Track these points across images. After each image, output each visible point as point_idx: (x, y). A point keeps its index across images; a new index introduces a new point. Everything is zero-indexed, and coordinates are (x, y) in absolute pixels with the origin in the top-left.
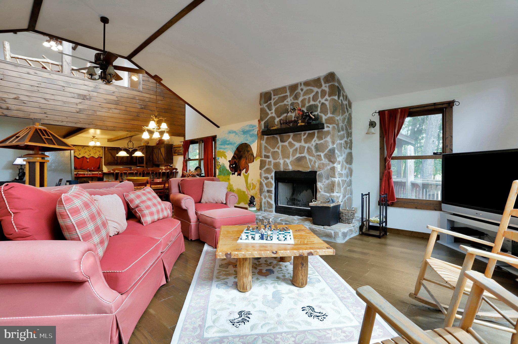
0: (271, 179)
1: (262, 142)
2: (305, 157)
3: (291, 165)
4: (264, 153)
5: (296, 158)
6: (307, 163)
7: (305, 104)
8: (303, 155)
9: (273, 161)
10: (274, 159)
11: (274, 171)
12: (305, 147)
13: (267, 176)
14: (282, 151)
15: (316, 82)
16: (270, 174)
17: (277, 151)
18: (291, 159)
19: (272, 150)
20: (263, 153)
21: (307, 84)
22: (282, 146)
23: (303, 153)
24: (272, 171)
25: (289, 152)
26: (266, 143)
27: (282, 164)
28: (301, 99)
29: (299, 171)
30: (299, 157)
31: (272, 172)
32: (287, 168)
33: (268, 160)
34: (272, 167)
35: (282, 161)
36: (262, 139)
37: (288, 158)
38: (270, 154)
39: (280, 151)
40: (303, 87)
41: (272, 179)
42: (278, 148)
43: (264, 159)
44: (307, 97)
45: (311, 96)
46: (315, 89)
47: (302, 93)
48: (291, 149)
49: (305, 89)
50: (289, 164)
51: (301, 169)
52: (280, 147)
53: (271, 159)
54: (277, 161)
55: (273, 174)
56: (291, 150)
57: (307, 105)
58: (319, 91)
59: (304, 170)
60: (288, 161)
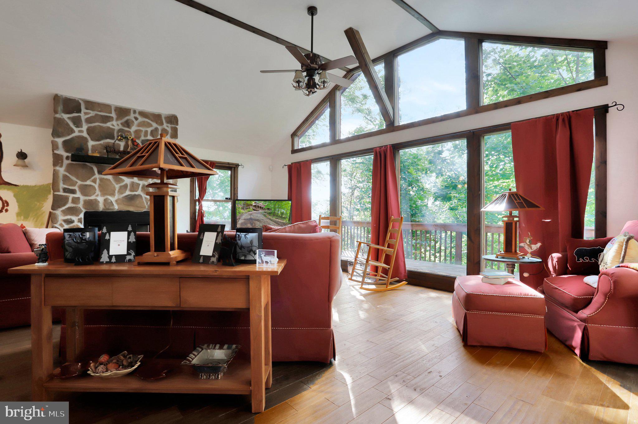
0: (78, 222)
1: (58, 168)
2: (139, 196)
3: (118, 204)
4: (62, 185)
5: (126, 196)
6: (143, 202)
7: (141, 137)
8: (136, 193)
9: (82, 198)
10: (84, 194)
11: (84, 211)
12: (139, 184)
13: (70, 219)
14: (100, 186)
15: (157, 118)
16: (78, 216)
17: (90, 185)
18: (117, 196)
19: (80, 183)
20: (60, 185)
21: (142, 114)
22: (101, 180)
23: (136, 191)
24: (81, 211)
25: (114, 188)
26: (67, 170)
27: (100, 202)
28: (134, 128)
29: (129, 211)
30: (129, 195)
31: (81, 213)
32: (112, 208)
33: (71, 196)
34: (81, 205)
35: (101, 199)
36: (59, 165)
37: (113, 194)
38: (76, 188)
39: (97, 186)
40: (137, 115)
41: (81, 223)
42: (94, 181)
43: (61, 193)
44: (143, 129)
45: (149, 130)
46: (155, 125)
47: (136, 122)
48: (117, 184)
49: (141, 119)
50: (114, 203)
51: (131, 209)
52: (98, 181)
53: (78, 195)
54: (93, 198)
55: (82, 216)
56: (117, 187)
57: (143, 138)
58: (160, 128)
59: (136, 210)
60: (113, 199)
